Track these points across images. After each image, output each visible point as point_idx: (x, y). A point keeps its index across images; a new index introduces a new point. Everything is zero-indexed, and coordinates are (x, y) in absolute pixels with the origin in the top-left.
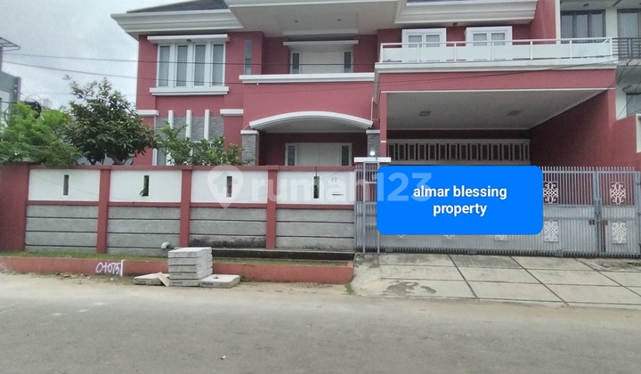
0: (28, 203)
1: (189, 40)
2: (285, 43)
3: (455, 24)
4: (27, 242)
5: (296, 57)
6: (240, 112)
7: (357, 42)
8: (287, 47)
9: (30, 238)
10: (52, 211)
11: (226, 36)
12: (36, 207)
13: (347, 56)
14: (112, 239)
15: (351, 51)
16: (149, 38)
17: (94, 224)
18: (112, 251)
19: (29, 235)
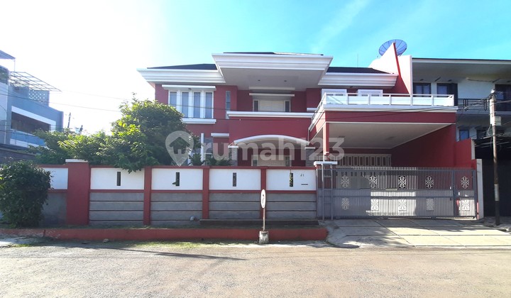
0: (90, 191)
1: (190, 89)
2: (250, 94)
3: (351, 87)
4: (91, 219)
5: (256, 103)
6: (227, 135)
7: (294, 95)
8: (251, 96)
9: (93, 215)
10: (109, 196)
11: (214, 87)
12: (98, 194)
13: (287, 104)
14: (154, 215)
15: (290, 101)
16: (163, 86)
17: (141, 205)
18: (154, 223)
19: (91, 213)
